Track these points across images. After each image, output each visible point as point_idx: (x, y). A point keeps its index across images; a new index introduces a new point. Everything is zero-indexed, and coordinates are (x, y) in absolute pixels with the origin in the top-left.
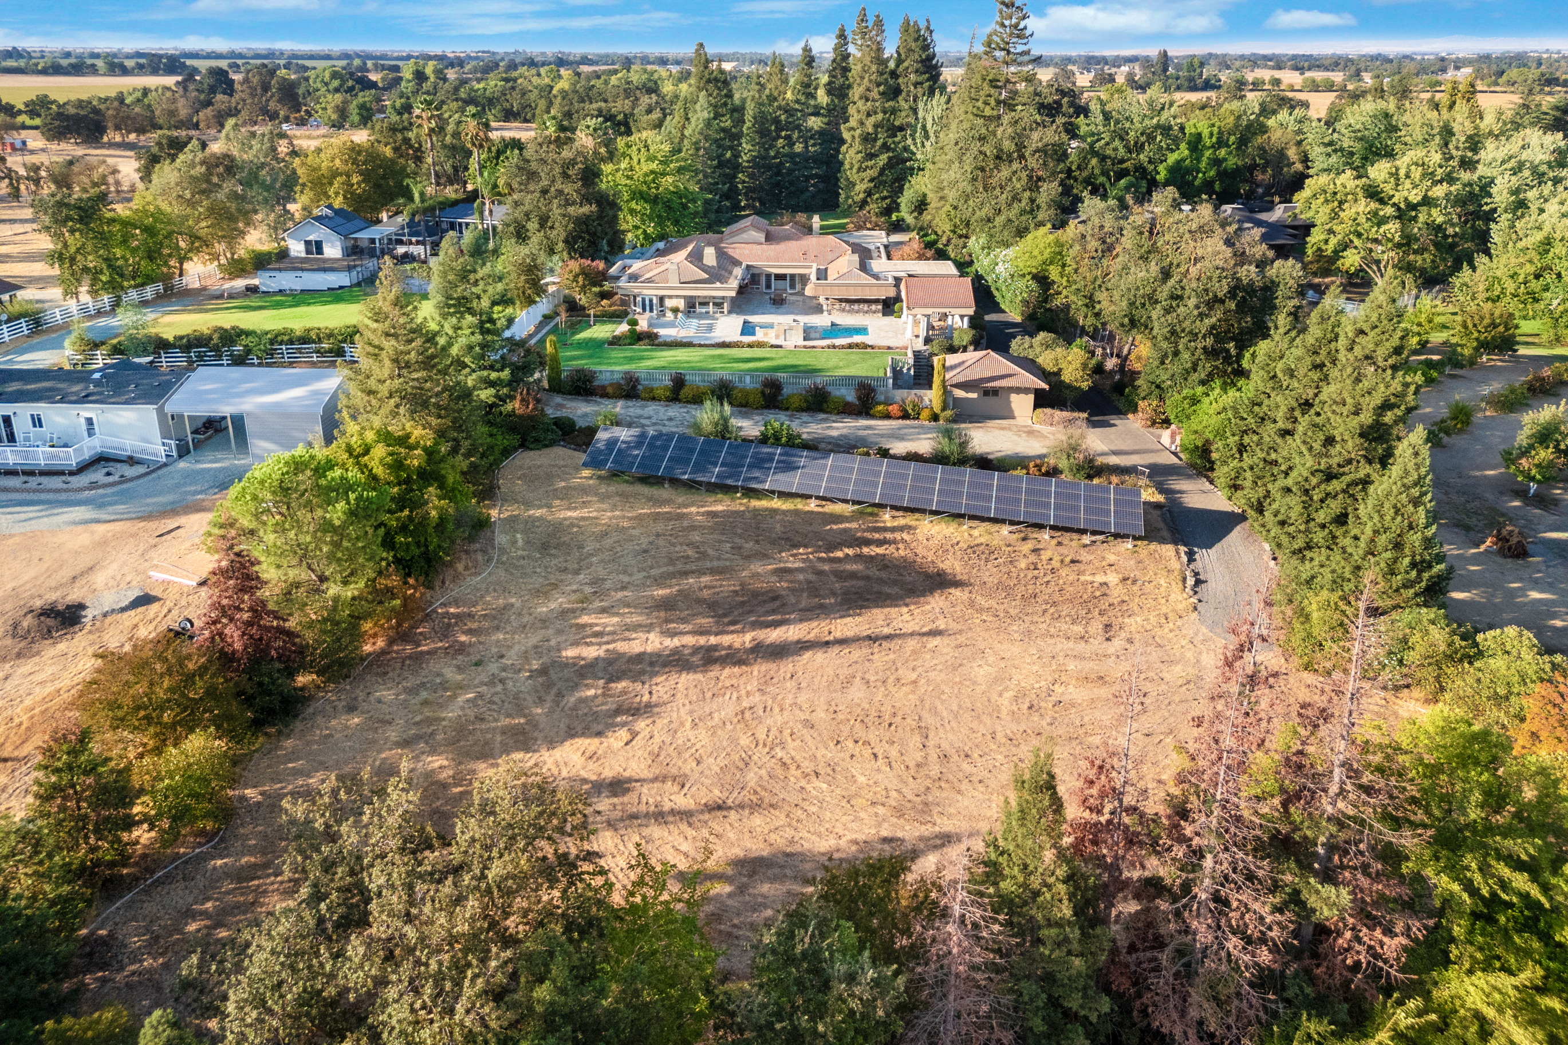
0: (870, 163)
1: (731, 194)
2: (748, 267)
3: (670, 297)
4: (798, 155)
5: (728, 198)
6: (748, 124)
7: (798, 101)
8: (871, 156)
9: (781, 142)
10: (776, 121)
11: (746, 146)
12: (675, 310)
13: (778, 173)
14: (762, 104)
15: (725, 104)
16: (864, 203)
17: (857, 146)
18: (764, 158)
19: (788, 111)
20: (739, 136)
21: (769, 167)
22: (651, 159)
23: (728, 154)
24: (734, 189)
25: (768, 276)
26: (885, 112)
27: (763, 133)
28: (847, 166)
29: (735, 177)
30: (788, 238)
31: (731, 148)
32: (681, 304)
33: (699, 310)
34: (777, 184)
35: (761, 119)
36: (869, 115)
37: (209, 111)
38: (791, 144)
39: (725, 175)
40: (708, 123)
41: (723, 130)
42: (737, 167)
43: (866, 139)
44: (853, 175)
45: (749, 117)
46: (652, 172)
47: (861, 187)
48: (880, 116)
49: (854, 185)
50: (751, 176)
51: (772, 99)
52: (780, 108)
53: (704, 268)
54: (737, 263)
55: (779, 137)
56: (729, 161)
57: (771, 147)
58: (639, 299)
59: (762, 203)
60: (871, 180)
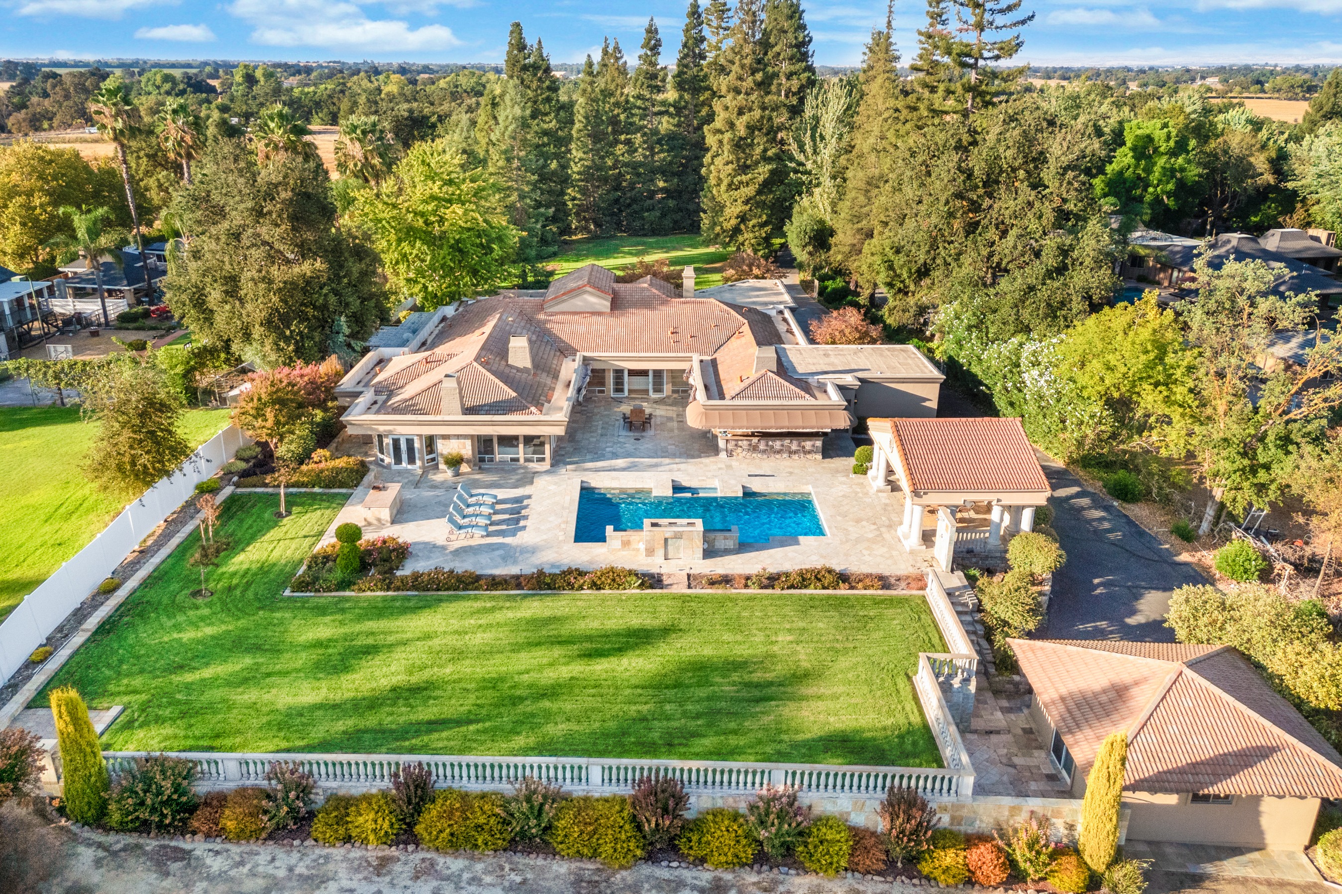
0: (744, 178)
1: (560, 216)
2: (585, 359)
3: (446, 437)
4: (641, 164)
5: (554, 219)
6: (578, 126)
7: (639, 97)
8: (744, 169)
9: (620, 149)
10: (614, 121)
11: (576, 153)
12: (455, 462)
13: (617, 188)
14: (596, 100)
15: (548, 100)
16: (736, 231)
17: (727, 155)
18: (599, 168)
19: (627, 107)
20: (569, 139)
21: (605, 180)
22: (431, 177)
23: (554, 165)
24: (561, 207)
25: (619, 373)
26: (764, 109)
27: (596, 137)
28: (712, 181)
29: (562, 193)
30: (646, 303)
31: (557, 156)
32: (466, 449)
33: (500, 455)
34: (617, 201)
35: (594, 119)
36: (741, 113)
37: (22, 115)
38: (632, 151)
39: (550, 192)
40: (524, 124)
41: (545, 133)
42: (565, 180)
43: (739, 145)
44: (722, 194)
45: (579, 118)
46: (433, 198)
47: (732, 211)
48: (757, 113)
49: (722, 207)
50: (584, 191)
51: (607, 94)
52: (617, 104)
53: (507, 376)
54: (566, 351)
55: (617, 142)
56: (554, 173)
57: (609, 154)
58: (388, 441)
59: (598, 225)
60: (746, 202)
